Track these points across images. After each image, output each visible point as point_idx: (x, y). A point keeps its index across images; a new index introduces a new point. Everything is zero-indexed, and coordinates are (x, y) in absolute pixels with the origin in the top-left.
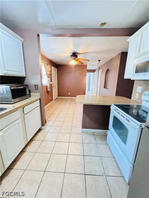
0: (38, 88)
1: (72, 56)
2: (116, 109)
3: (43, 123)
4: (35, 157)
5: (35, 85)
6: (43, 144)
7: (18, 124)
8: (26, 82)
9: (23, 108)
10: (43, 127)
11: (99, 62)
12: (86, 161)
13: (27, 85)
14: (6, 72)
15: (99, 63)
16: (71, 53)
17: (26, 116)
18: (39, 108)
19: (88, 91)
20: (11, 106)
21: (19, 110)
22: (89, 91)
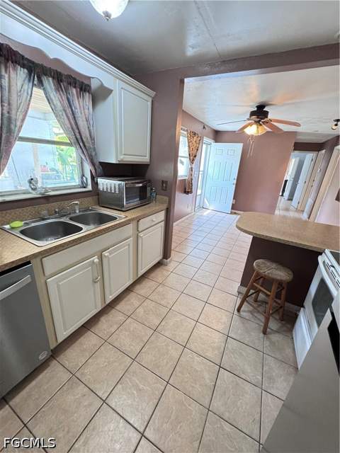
0: (166, 187)
1: (253, 114)
2: (330, 264)
3: (166, 253)
4: (145, 304)
5: (163, 181)
6: (160, 289)
7: (129, 245)
8: (148, 175)
9: (138, 221)
10: (165, 260)
11: (336, 125)
12: (229, 346)
13: (150, 181)
14: (122, 157)
15: (334, 127)
16: (252, 106)
17: (141, 234)
18: (163, 224)
19: (289, 200)
20: (122, 215)
21: (131, 225)
22: (292, 200)
